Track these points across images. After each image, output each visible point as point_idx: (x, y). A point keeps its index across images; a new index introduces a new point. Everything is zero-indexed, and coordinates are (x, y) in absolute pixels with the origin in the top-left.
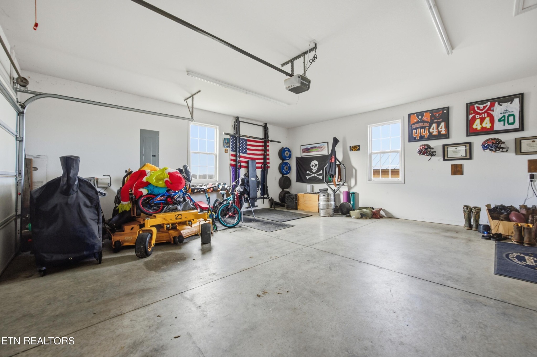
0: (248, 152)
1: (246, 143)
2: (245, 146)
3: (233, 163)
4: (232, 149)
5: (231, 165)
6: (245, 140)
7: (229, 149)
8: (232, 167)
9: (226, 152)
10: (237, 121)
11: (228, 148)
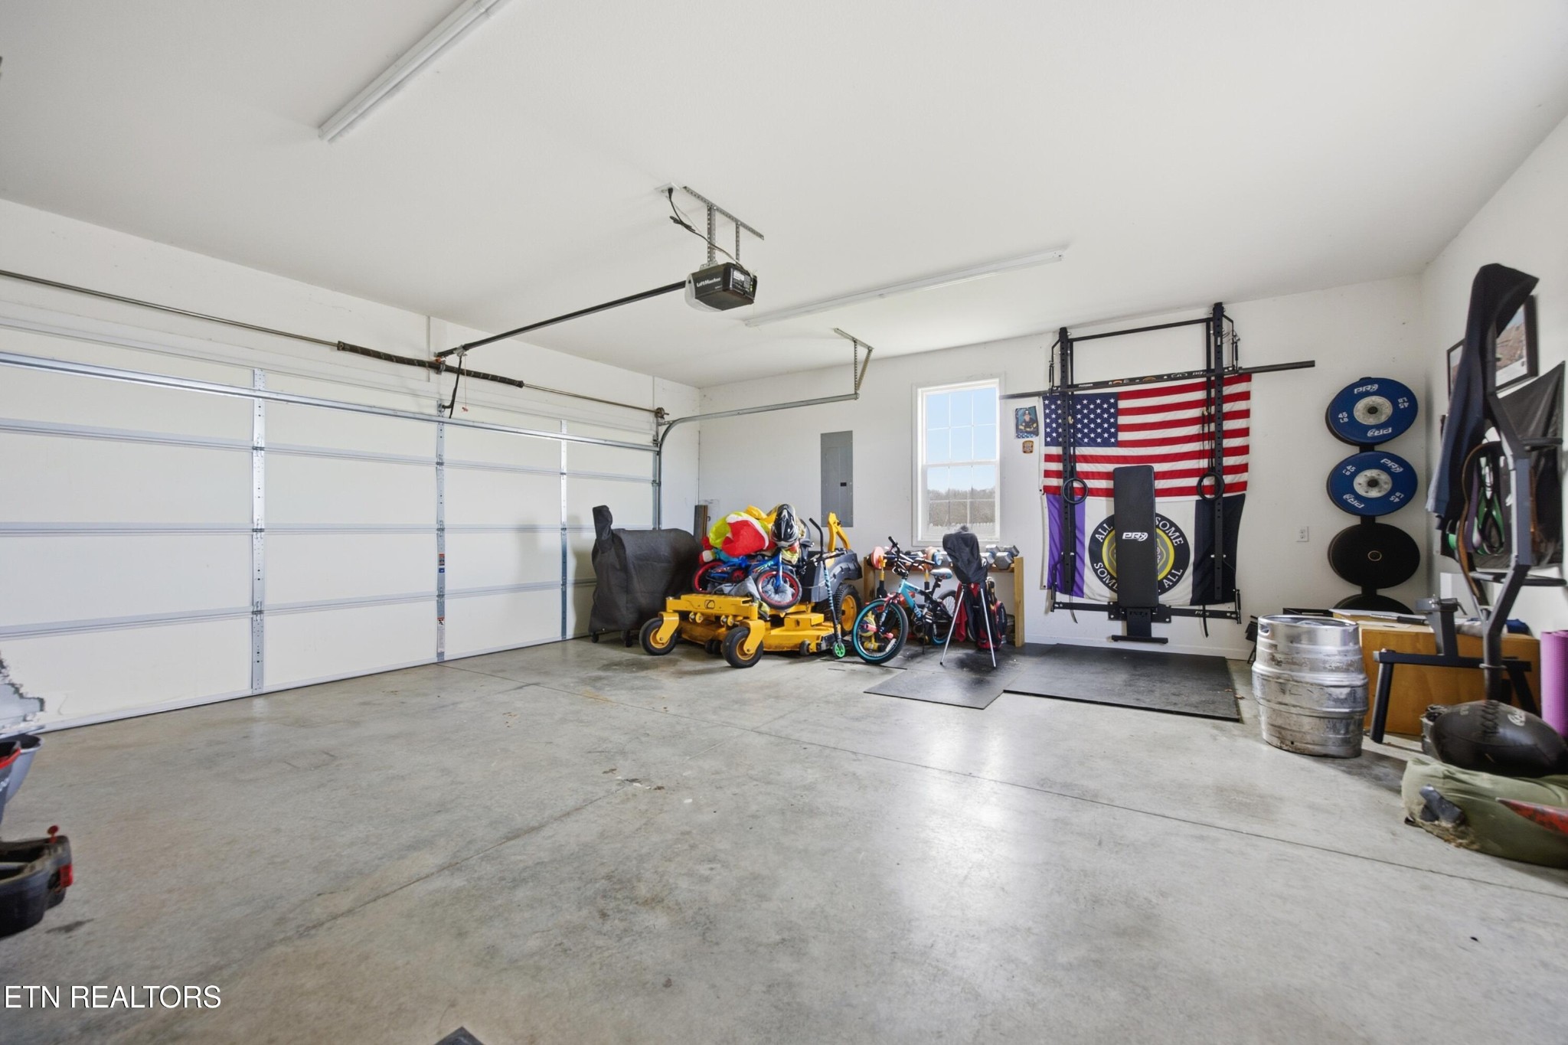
0: (1123, 436)
1: (1115, 405)
2: (1109, 417)
3: (1054, 482)
4: (1049, 439)
5: (1047, 489)
6: (1105, 397)
7: (1038, 441)
8: (1051, 496)
9: (1025, 452)
10: (1065, 341)
11: (1034, 439)
